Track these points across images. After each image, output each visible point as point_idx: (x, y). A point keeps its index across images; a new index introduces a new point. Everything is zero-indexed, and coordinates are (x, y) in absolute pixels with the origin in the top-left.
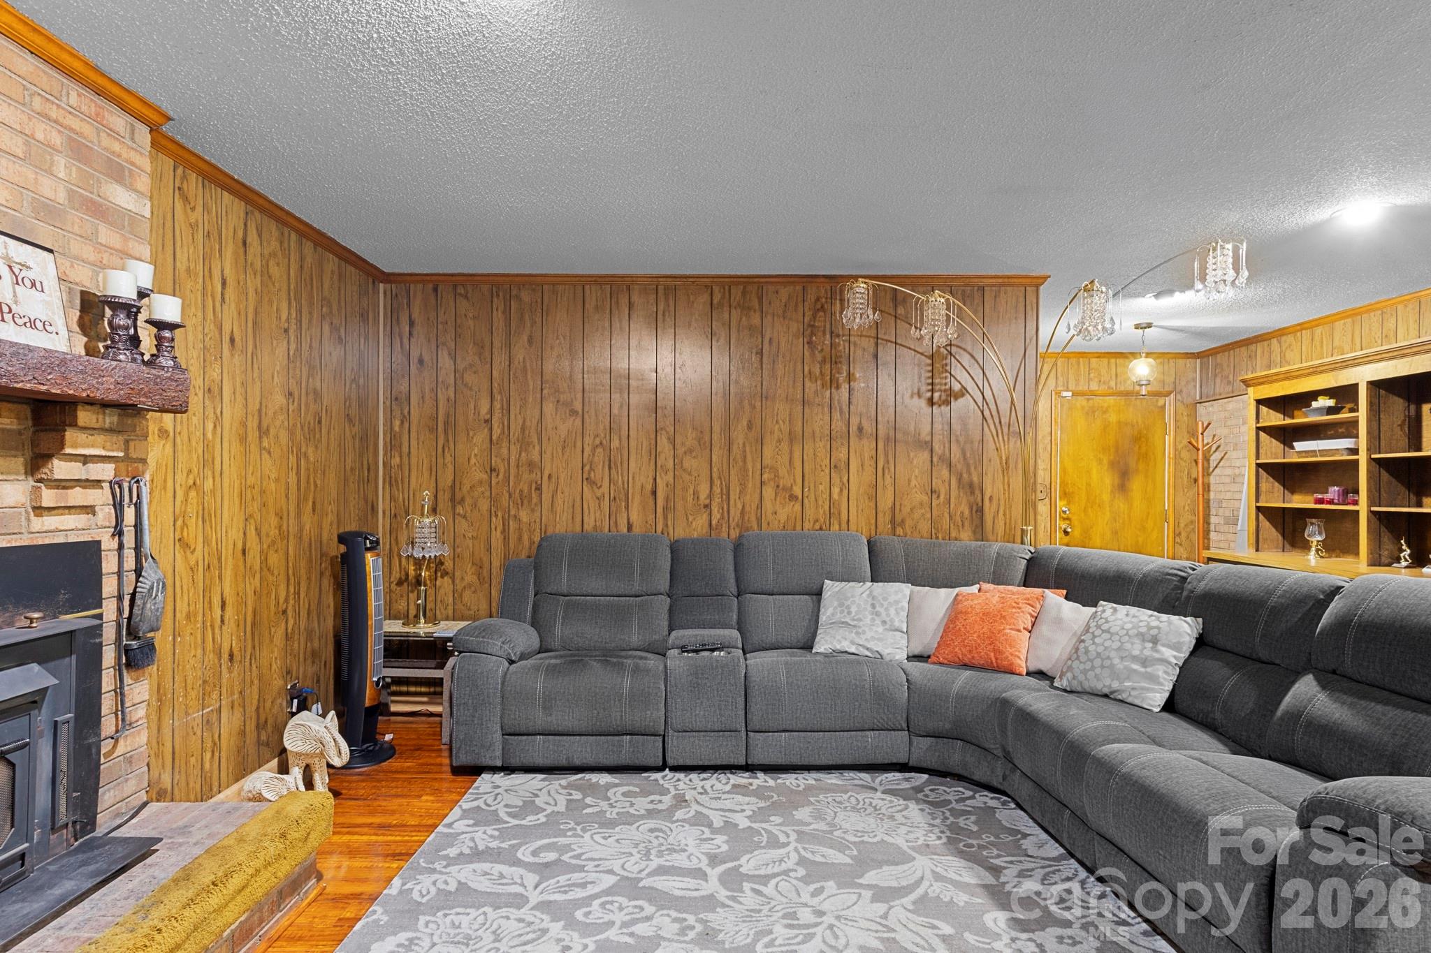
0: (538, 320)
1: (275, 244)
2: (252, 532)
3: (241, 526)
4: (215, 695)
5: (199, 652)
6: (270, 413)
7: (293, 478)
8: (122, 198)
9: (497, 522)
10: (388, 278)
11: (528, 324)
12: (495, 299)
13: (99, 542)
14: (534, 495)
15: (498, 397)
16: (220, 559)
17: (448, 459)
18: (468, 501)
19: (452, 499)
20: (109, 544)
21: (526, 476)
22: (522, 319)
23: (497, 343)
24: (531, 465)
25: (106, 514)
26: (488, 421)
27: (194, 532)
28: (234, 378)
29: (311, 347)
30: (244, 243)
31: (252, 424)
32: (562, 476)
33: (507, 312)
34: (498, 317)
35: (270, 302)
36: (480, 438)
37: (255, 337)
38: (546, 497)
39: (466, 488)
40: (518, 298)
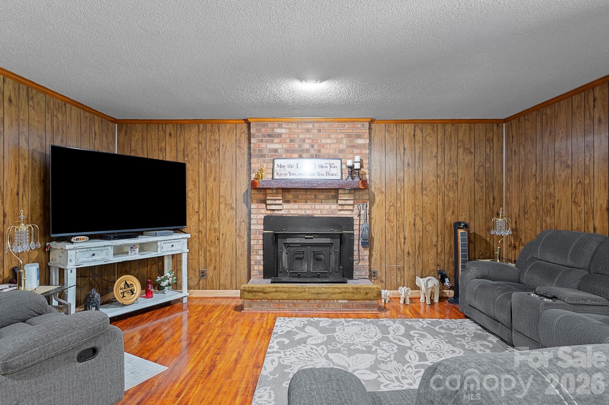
0: (553, 122)
1: (429, 131)
2: (418, 219)
3: (413, 217)
4: (402, 262)
5: (395, 249)
6: (427, 183)
7: (440, 203)
8: (360, 141)
9: (538, 222)
10: (505, 121)
11: (549, 125)
12: (538, 117)
13: (352, 218)
14: (552, 210)
15: (538, 163)
16: (403, 225)
17: (523, 193)
18: (529, 212)
19: (524, 212)
20: (356, 217)
21: (548, 201)
22: (547, 123)
23: (538, 139)
24: (550, 195)
25: (356, 211)
26: (535, 175)
27: (393, 217)
28: (409, 175)
29: (450, 159)
30: (414, 136)
31: (418, 187)
32: (563, 200)
33: (541, 122)
34: (539, 124)
35: (427, 150)
36: (532, 183)
37: (419, 162)
38: (557, 211)
39: (528, 206)
40: (546, 114)
